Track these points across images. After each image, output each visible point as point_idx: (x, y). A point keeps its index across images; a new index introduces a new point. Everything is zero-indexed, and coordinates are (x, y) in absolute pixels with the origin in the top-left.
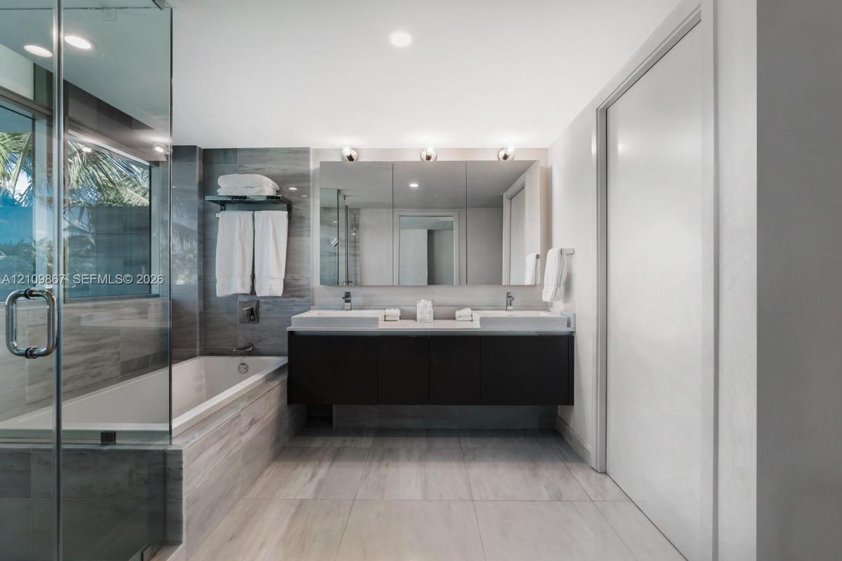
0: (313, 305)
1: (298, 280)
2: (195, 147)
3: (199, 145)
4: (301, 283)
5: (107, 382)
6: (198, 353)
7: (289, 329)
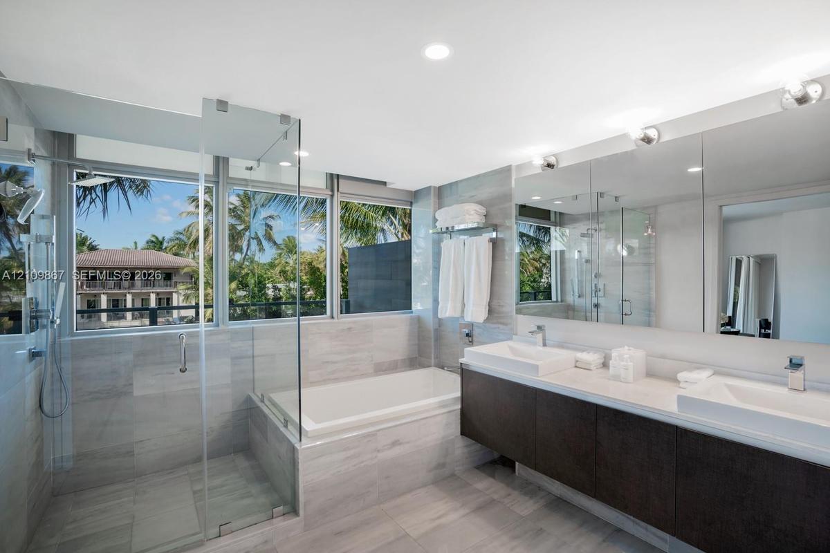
0: (516, 334)
1: (503, 306)
2: (430, 187)
3: (433, 185)
4: (504, 309)
5: (364, 375)
6: (432, 364)
7: (461, 360)
